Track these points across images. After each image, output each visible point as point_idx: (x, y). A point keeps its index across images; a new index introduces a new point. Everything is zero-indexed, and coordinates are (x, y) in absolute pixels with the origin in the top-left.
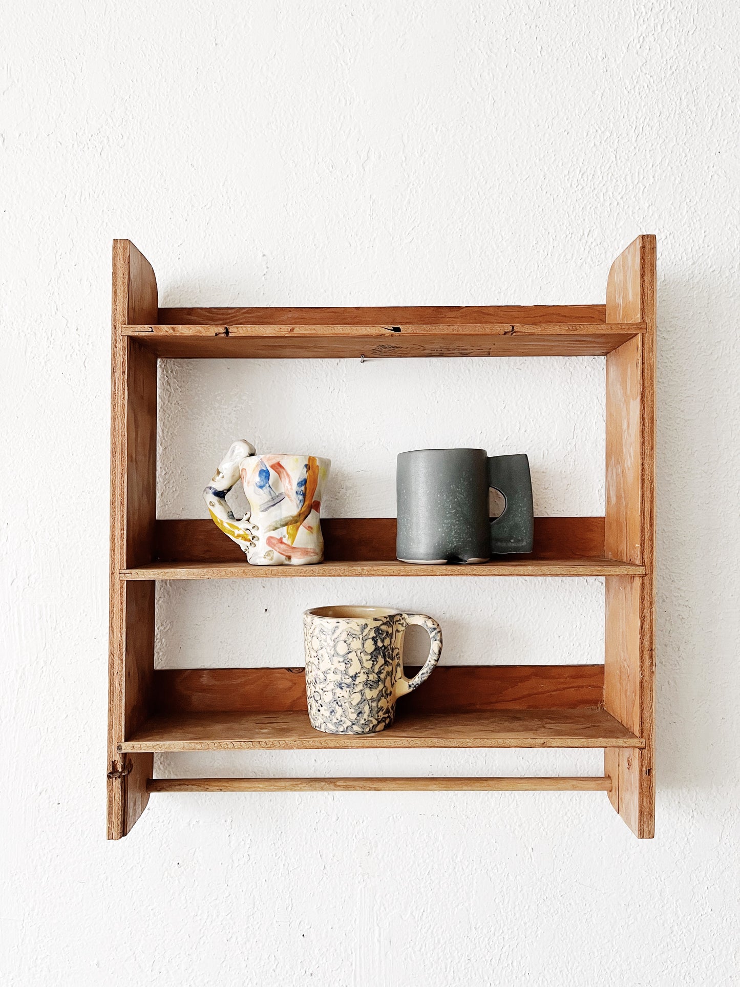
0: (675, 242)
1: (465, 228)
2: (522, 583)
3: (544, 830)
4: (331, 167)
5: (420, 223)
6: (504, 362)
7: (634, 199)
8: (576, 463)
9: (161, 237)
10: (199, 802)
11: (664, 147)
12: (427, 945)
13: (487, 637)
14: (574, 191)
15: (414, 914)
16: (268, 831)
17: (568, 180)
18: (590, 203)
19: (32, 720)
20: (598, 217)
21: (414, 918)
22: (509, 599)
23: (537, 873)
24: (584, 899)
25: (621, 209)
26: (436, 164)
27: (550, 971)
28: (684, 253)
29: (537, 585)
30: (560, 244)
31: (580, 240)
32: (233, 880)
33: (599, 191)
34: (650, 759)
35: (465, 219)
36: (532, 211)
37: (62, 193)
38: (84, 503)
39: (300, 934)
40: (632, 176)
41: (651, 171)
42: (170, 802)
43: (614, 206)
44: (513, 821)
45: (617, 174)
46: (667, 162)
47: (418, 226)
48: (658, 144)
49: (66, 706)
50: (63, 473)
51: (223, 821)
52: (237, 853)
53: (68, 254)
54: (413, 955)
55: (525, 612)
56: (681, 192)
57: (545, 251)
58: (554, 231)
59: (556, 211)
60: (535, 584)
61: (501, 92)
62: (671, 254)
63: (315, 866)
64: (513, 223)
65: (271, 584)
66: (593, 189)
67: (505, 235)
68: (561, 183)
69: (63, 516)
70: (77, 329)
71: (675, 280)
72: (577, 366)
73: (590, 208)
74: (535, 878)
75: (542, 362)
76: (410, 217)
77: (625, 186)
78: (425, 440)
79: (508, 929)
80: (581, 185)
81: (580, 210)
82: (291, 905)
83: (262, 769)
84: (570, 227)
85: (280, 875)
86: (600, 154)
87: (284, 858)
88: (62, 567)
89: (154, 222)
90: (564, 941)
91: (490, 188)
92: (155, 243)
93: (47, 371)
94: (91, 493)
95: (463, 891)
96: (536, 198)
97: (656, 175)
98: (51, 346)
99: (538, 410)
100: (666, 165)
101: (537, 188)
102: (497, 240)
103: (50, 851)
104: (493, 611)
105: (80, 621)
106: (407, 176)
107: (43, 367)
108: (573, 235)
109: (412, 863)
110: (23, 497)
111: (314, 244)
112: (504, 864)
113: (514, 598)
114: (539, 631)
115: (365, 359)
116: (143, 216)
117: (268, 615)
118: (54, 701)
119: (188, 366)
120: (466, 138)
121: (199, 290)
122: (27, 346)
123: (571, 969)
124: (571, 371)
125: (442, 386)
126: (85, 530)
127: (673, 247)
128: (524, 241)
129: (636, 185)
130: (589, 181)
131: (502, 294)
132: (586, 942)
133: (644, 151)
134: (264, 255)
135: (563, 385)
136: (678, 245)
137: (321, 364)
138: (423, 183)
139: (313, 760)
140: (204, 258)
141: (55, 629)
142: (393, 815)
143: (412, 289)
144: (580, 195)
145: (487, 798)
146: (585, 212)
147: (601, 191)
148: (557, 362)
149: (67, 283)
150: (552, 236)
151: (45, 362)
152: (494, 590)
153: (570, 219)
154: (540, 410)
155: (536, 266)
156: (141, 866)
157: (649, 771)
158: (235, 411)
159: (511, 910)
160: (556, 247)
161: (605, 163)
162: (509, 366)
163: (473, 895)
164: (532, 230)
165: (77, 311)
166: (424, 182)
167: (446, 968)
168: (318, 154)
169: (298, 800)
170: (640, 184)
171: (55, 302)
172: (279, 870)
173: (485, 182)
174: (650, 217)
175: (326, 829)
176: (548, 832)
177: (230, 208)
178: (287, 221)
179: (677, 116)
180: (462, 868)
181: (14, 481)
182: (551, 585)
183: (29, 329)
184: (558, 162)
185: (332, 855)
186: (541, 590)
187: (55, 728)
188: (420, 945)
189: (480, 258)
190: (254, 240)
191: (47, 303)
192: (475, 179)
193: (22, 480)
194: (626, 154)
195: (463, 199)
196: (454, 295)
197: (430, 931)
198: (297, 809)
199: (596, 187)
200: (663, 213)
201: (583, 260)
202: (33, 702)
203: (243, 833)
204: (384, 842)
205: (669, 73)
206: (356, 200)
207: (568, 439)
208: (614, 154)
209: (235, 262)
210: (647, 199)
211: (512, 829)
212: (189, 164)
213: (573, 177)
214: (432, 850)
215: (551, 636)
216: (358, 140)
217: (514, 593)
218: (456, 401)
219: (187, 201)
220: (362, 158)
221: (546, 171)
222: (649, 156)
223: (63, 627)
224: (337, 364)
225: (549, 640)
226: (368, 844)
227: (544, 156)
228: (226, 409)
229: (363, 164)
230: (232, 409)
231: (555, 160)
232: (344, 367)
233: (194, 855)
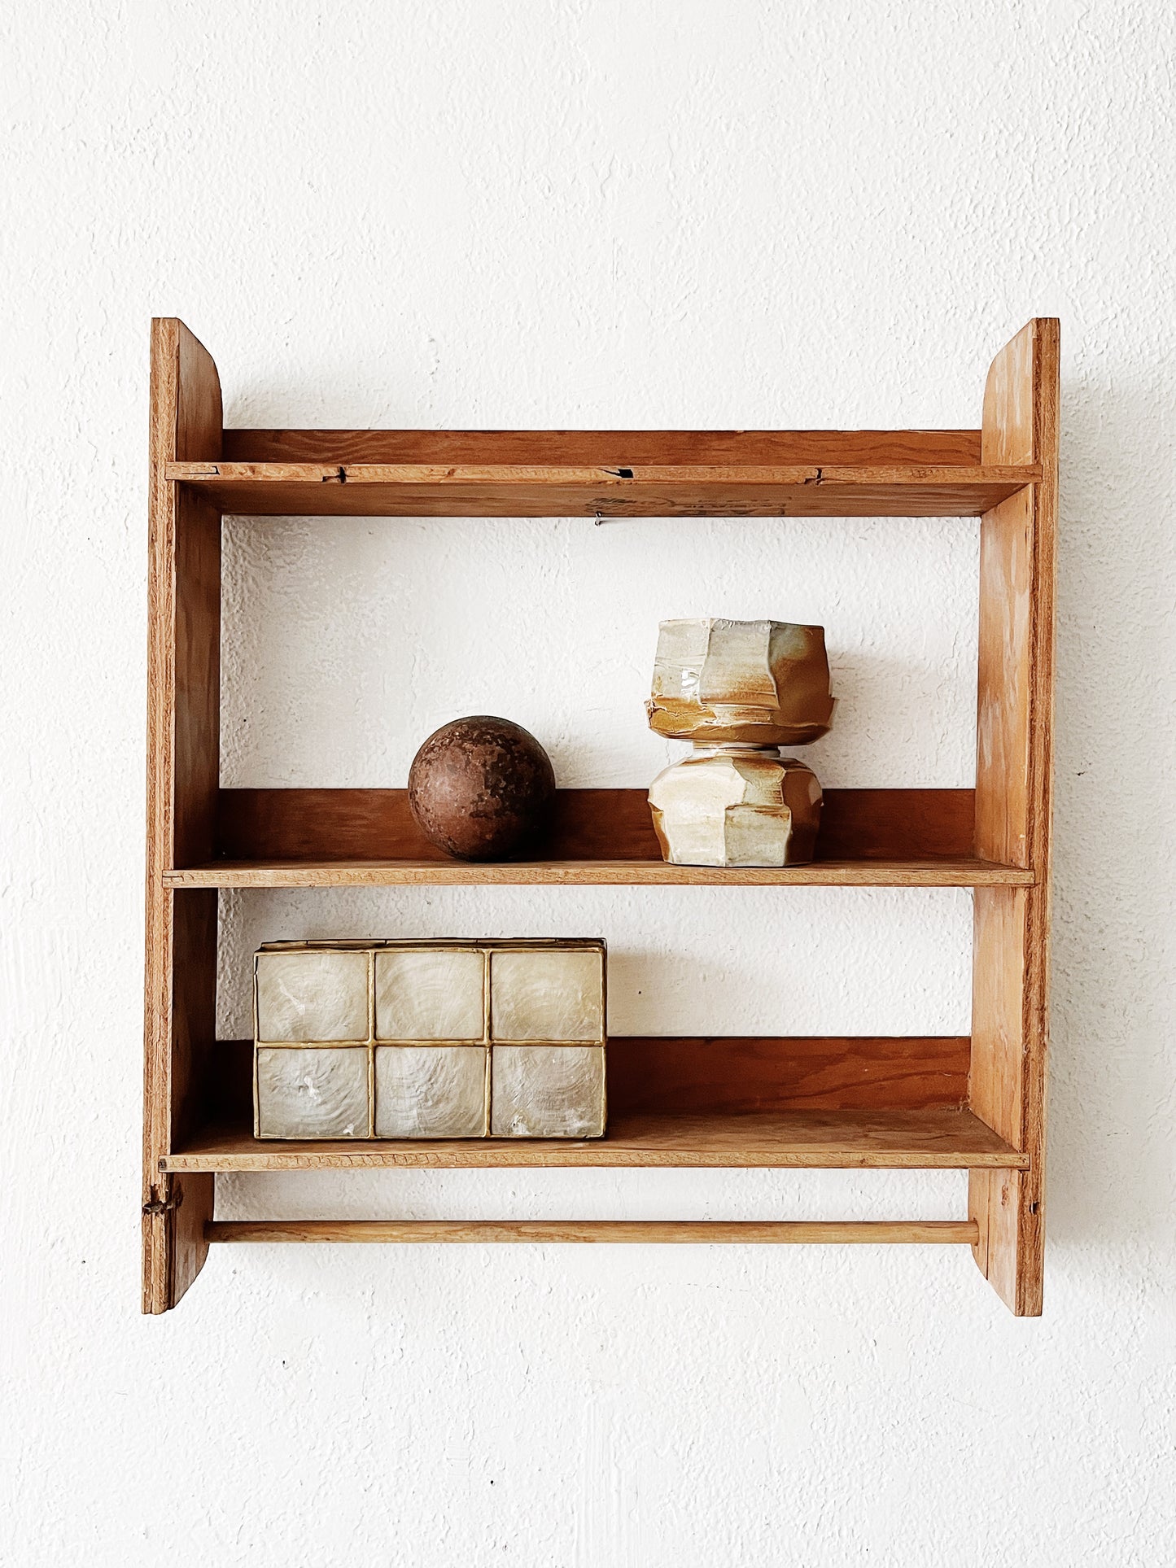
0: (1131, 324)
1: (775, 297)
2: (864, 899)
3: (894, 1311)
4: (546, 190)
5: (698, 286)
6: (838, 526)
7: (1062, 250)
8: (958, 698)
9: (257, 307)
10: (318, 1262)
11: (1115, 160)
12: (698, 1500)
13: (803, 987)
14: (960, 236)
15: (676, 1447)
16: (434, 1311)
17: (951, 216)
18: (987, 256)
19: (39, 1123)
20: (1001, 280)
21: (677, 1454)
22: (842, 927)
23: (882, 1380)
24: (960, 1424)
25: (1039, 266)
26: (727, 185)
27: (904, 1545)
28: (1146, 343)
29: (888, 903)
30: (936, 326)
31: (971, 318)
32: (374, 1390)
33: (1003, 235)
34: (1037, 1187)
35: (775, 282)
36: (889, 268)
37: (88, 230)
38: (126, 759)
39: (486, 1480)
40: (1059, 210)
41: (1093, 202)
42: (270, 1260)
43: (1028, 262)
44: (844, 1295)
45: (1034, 207)
46: (1120, 185)
47: (695, 292)
48: (1105, 154)
49: (96, 1099)
50: (89, 709)
51: (359, 1293)
52: (382, 1346)
53: (98, 334)
54: (675, 1516)
55: (868, 949)
56: (1142, 239)
57: (911, 338)
58: (925, 304)
59: (929, 268)
60: (885, 902)
61: (839, 63)
62: (1123, 344)
63: (512, 1367)
64: (856, 288)
65: (441, 899)
66: (992, 231)
67: (842, 308)
68: (939, 220)
69: (90, 780)
70: (114, 464)
71: (1130, 389)
72: (963, 534)
73: (988, 264)
74: (878, 1389)
75: (902, 525)
76: (682, 276)
77: (1046, 228)
79: (834, 1475)
80: (973, 225)
81: (970, 269)
82: (471, 1433)
83: (425, 1208)
84: (953, 296)
85: (454, 1382)
86: (1005, 172)
87: (460, 1354)
88: (88, 868)
89: (244, 282)
90: (927, 1495)
91: (819, 228)
92: (247, 316)
93: (63, 534)
94: (137, 742)
95: (758, 1410)
96: (895, 247)
97: (1101, 210)
98: (70, 492)
100: (1118, 191)
101: (898, 229)
102: (828, 318)
103: (68, 1342)
104: (815, 946)
105: (119, 958)
106: (676, 207)
107: (56, 527)
108: (958, 310)
109: (673, 1364)
110: (22, 748)
111: (517, 322)
112: (828, 1366)
113: (850, 925)
114: (891, 981)
115: (602, 519)
116: (227, 271)
118: (75, 1091)
119: (302, 529)
120: (778, 141)
121: (321, 398)
122: (29, 491)
123: (939, 1542)
124: (951, 542)
125: (733, 565)
126: (127, 806)
127: (1127, 332)
128: (874, 319)
129: (1066, 226)
130: (986, 218)
131: (837, 410)
132: (964, 1497)
133: (1081, 166)
134: (432, 340)
135: (937, 566)
136: (1135, 329)
137: (527, 527)
138: (703, 218)
139: (510, 1193)
140: (330, 344)
141: (77, 971)
142: (642, 1285)
143: (683, 400)
144: (971, 243)
145: (800, 1258)
146: (978, 272)
147: (1006, 235)
148: (928, 527)
149: (96, 384)
150: (922, 311)
151: (60, 520)
152: (816, 911)
153: (953, 282)
155: (895, 363)
156: (221, 1365)
157: (1036, 1206)
158: (381, 606)
159: (838, 1443)
160: (929, 330)
161: (1014, 188)
162: (847, 533)
163: (775, 1417)
164: (888, 300)
166: (706, 217)
167: (729, 1539)
168: (525, 168)
169: (484, 1259)
170: (1073, 225)
171: (76, 418)
172: (452, 1373)
173: (809, 217)
174: (1090, 281)
175: (530, 1308)
176: (902, 1314)
177: (375, 259)
178: (471, 281)
179: (1139, 107)
181: (7, 722)
182: (912, 902)
183: (32, 462)
184: (935, 185)
185: (540, 1350)
186: (896, 911)
187: (77, 1136)
188: (687, 1499)
189: (800, 349)
190: (414, 314)
191: (62, 419)
192: (793, 212)
193: (20, 719)
194: (1050, 171)
195: (772, 246)
196: (755, 412)
197: (703, 1476)
198: (483, 1273)
199: (998, 228)
200: (1111, 274)
201: (974, 353)
202: (40, 1092)
203: (393, 1313)
204: (628, 1330)
205: (1128, 30)
206: (590, 247)
207: (944, 658)
208: (1030, 172)
209: (383, 351)
210: (1085, 250)
211: (842, 1309)
212: (304, 182)
213: (959, 211)
214: (708, 1344)
215: (910, 988)
216: (594, 143)
217: (850, 917)
218: (756, 591)
219: (301, 245)
220: (599, 175)
221: (913, 200)
222: (1088, 176)
223: (90, 967)
224: (556, 527)
225: (908, 996)
226: (601, 1332)
227: (910, 174)
228: (366, 602)
229: (602, 186)
230: (377, 603)
231: (929, 181)
232: (567, 532)
233: (310, 1348)
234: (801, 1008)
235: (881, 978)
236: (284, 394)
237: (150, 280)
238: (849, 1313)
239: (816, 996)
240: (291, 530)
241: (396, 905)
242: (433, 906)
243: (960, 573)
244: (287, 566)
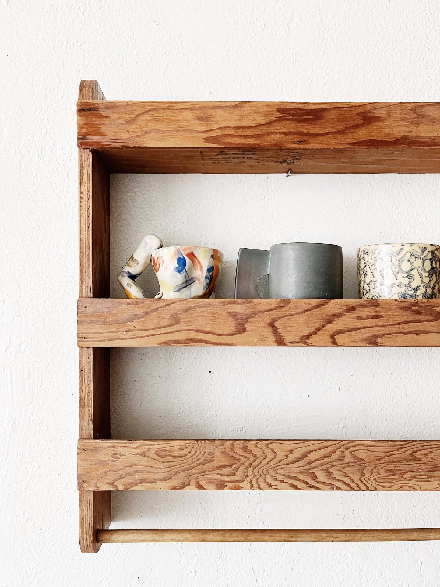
2: (413, 351)
3: (430, 548)
4: (263, 26)
5: (333, 69)
6: (398, 178)
9: (130, 77)
13: (385, 394)
16: (211, 552)
19: (21, 461)
22: (403, 364)
23: (425, 581)
26: (345, 25)
29: (424, 353)
35: (367, 68)
36: (418, 62)
37: (52, 42)
47: (331, 72)
49: (48, 449)
50: (49, 262)
52: (186, 569)
53: (56, 88)
55: (415, 375)
59: (436, 63)
63: (249, 579)
64: (404, 71)
65: (214, 351)
67: (398, 80)
69: (48, 296)
70: (62, 148)
74: (423, 585)
76: (325, 65)
78: (336, 238)
87: (224, 573)
88: (47, 337)
89: (124, 65)
91: (387, 44)
92: (125, 81)
93: (38, 180)
94: (71, 277)
96: (421, 53)
98: (41, 161)
99: (424, 216)
101: (422, 46)
102: (392, 84)
103: (34, 567)
104: (390, 373)
105: (61, 380)
106: (322, 34)
107: (34, 177)
109: (327, 576)
110: (17, 281)
111: (249, 85)
112: (399, 575)
113: (407, 363)
114: (427, 390)
116: (116, 61)
117: (212, 375)
118: (38, 445)
119: (150, 178)
120: (367, 7)
122: (22, 160)
125: (350, 196)
126: (66, 307)
128: (413, 85)
134: (211, 93)
137: (254, 178)
138: (334, 39)
140: (163, 94)
141: (41, 387)
145: (386, 524)
149: (54, 111)
150: (434, 81)
151: (36, 174)
152: (391, 357)
154: (426, 216)
162: (402, 181)
164: (419, 77)
165: (62, 134)
166: (336, 38)
168: (253, 16)
171: (45, 126)
172: (220, 583)
173: (382, 39)
175: (257, 550)
176: (434, 549)
177: (184, 55)
178: (228, 66)
180: (367, 580)
181: (9, 268)
182: (435, 353)
183: (24, 147)
185: (263, 571)
186: (428, 357)
187: (39, 467)
190: (202, 81)
191: (38, 127)
192: (375, 37)
193: (16, 266)
195: (366, 51)
202: (21, 446)
203: (191, 553)
204: (305, 560)
206: (283, 51)
211: (406, 548)
212: (152, 21)
214: (343, 566)
215: (435, 393)
216: (284, 6)
217: (406, 360)
218: (362, 206)
219: (150, 49)
220: (287, 19)
223: (47, 385)
224: (268, 178)
225: (435, 397)
226: (292, 562)
227: (426, 23)
228: (179, 212)
229: (288, 24)
230: (185, 213)
231: (434, 26)
232: (273, 180)
233: (151, 571)
234: (384, 403)
235: (421, 388)
237: (80, 64)
238: (409, 550)
239: (392, 397)
241: (193, 354)
242: (210, 355)
244: (143, 196)
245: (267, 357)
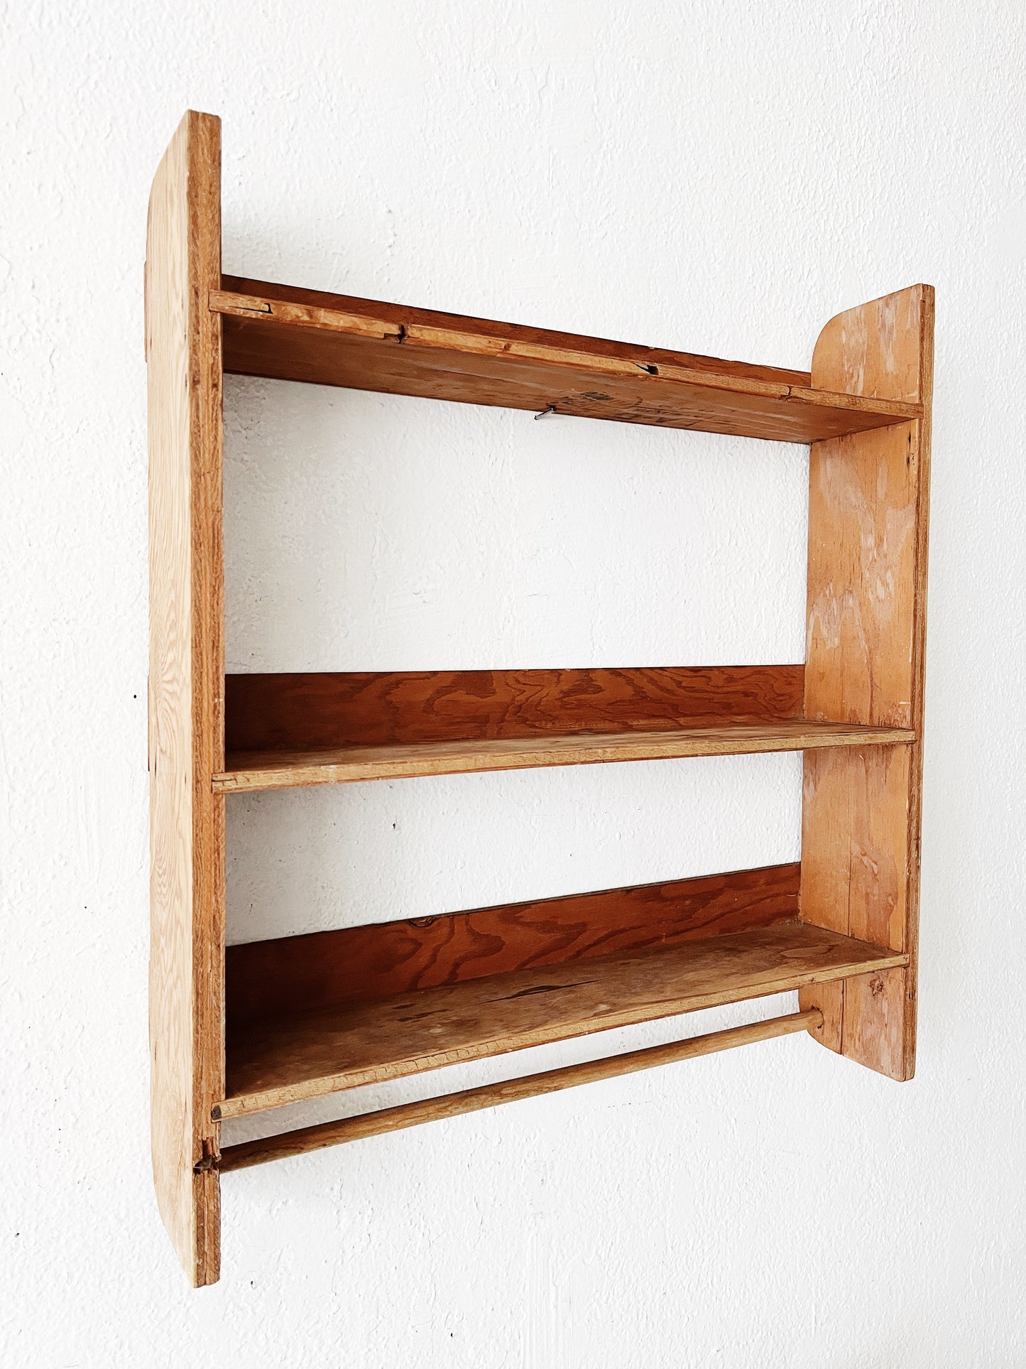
1: (672, 232)
3: (748, 1093)
4: (493, 83)
5: (616, 210)
6: (714, 442)
10: (286, 1169)
12: (616, 1292)
14: (794, 209)
15: (599, 1253)
16: (399, 1188)
17: (789, 191)
18: (813, 231)
20: (821, 253)
21: (600, 1257)
22: (715, 783)
23: (739, 1150)
24: (787, 1169)
25: (840, 248)
26: (637, 121)
27: (752, 1277)
29: (745, 760)
30: (777, 282)
31: (799, 281)
32: (343, 1283)
33: (820, 216)
35: (672, 219)
36: (749, 225)
38: (58, 642)
39: (447, 1334)
40: (853, 205)
41: (872, 204)
43: (834, 242)
44: (715, 1088)
45: (839, 198)
47: (613, 214)
50: (8, 582)
51: (328, 1190)
52: (351, 1237)
53: (13, 126)
54: (599, 1311)
55: (732, 800)
57: (763, 288)
59: (775, 232)
61: (717, 38)
63: (469, 1222)
64: (728, 238)
67: (718, 253)
70: (33, 287)
72: (793, 458)
73: (811, 238)
74: (737, 1157)
75: (755, 447)
76: (603, 197)
78: (619, 551)
79: (708, 1236)
81: (800, 238)
82: (433, 1296)
85: (417, 1252)
87: (423, 1223)
90: (767, 1232)
91: (702, 178)
95: (658, 1200)
96: (753, 208)
99: (751, 515)
100: (886, 199)
101: (756, 194)
102: (708, 259)
104: (697, 800)
105: (54, 877)
106: (600, 130)
108: (794, 272)
109: (597, 1179)
111: (467, 210)
112: (705, 1149)
113: (720, 781)
114: (747, 824)
117: (398, 832)
119: (258, 392)
120: (675, 92)
121: (277, 252)
123: (774, 1266)
124: (786, 463)
125: (641, 469)
126: (60, 697)
128: (739, 268)
129: (856, 219)
130: (810, 199)
131: (713, 341)
132: (789, 1225)
133: (866, 174)
134: (390, 211)
135: (780, 482)
137: (477, 415)
138: (620, 146)
140: (286, 193)
142: (574, 1117)
143: (603, 313)
144: (800, 217)
146: (805, 242)
148: (772, 449)
150: (770, 267)
153: (789, 247)
154: (753, 515)
155: (752, 309)
156: (185, 1305)
158: (341, 481)
159: (711, 1210)
160: (774, 285)
161: (828, 179)
162: (720, 449)
163: (669, 1202)
164: (748, 253)
166: (622, 146)
167: (638, 1316)
168: (474, 55)
170: (860, 218)
172: (415, 1245)
173: (696, 167)
175: (483, 1162)
176: (752, 1092)
177: (332, 110)
178: (425, 158)
179: (897, 137)
180: (658, 1169)
184: (780, 162)
185: (492, 1199)
186: (749, 767)
188: (607, 1293)
190: (372, 180)
192: (685, 159)
195: (670, 186)
196: (657, 333)
197: (619, 1270)
198: (443, 1140)
200: (881, 263)
201: (802, 309)
203: (360, 1201)
204: (563, 1159)
205: (891, 76)
206: (530, 150)
207: (781, 559)
209: (341, 213)
210: (867, 241)
213: (794, 188)
214: (623, 1155)
215: (758, 829)
216: (533, 50)
218: (658, 493)
219: (254, 76)
220: (538, 80)
221: (765, 171)
222: (869, 182)
224: (501, 417)
225: (757, 835)
226: (542, 1168)
228: (326, 477)
229: (539, 92)
230: (338, 479)
232: (511, 424)
233: (279, 1259)
234: (687, 854)
235: (740, 823)
236: (238, 240)
238: (718, 1102)
239: (698, 843)
240: (248, 392)
243: (791, 489)
244: (244, 432)
245: (501, 787)
